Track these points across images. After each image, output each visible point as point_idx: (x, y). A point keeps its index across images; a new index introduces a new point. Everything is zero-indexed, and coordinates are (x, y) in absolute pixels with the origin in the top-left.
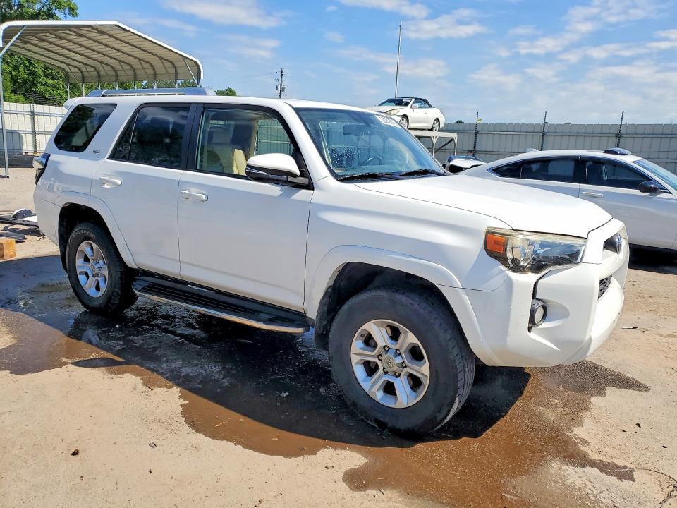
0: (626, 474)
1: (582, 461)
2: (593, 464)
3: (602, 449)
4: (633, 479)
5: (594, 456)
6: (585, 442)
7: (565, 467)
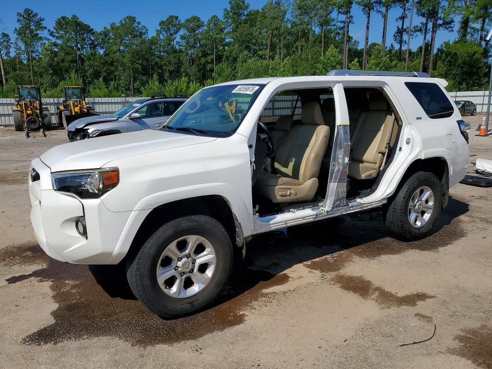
0: (13, 280)
1: (36, 274)
2: (30, 276)
3: (31, 283)
4: (7, 280)
5: (32, 278)
6: (41, 281)
7: (41, 268)
